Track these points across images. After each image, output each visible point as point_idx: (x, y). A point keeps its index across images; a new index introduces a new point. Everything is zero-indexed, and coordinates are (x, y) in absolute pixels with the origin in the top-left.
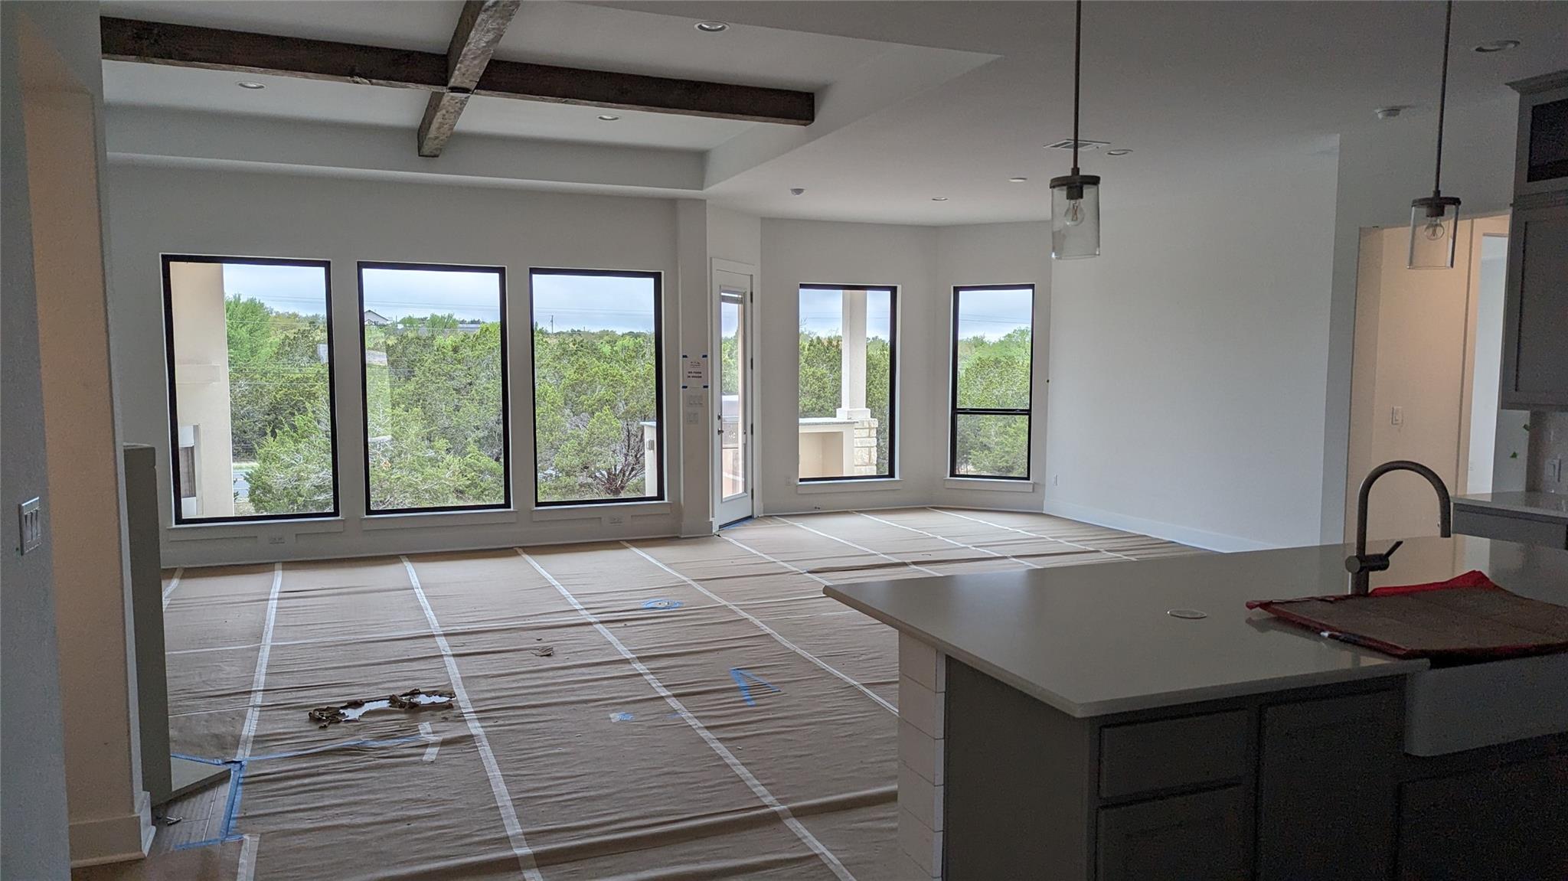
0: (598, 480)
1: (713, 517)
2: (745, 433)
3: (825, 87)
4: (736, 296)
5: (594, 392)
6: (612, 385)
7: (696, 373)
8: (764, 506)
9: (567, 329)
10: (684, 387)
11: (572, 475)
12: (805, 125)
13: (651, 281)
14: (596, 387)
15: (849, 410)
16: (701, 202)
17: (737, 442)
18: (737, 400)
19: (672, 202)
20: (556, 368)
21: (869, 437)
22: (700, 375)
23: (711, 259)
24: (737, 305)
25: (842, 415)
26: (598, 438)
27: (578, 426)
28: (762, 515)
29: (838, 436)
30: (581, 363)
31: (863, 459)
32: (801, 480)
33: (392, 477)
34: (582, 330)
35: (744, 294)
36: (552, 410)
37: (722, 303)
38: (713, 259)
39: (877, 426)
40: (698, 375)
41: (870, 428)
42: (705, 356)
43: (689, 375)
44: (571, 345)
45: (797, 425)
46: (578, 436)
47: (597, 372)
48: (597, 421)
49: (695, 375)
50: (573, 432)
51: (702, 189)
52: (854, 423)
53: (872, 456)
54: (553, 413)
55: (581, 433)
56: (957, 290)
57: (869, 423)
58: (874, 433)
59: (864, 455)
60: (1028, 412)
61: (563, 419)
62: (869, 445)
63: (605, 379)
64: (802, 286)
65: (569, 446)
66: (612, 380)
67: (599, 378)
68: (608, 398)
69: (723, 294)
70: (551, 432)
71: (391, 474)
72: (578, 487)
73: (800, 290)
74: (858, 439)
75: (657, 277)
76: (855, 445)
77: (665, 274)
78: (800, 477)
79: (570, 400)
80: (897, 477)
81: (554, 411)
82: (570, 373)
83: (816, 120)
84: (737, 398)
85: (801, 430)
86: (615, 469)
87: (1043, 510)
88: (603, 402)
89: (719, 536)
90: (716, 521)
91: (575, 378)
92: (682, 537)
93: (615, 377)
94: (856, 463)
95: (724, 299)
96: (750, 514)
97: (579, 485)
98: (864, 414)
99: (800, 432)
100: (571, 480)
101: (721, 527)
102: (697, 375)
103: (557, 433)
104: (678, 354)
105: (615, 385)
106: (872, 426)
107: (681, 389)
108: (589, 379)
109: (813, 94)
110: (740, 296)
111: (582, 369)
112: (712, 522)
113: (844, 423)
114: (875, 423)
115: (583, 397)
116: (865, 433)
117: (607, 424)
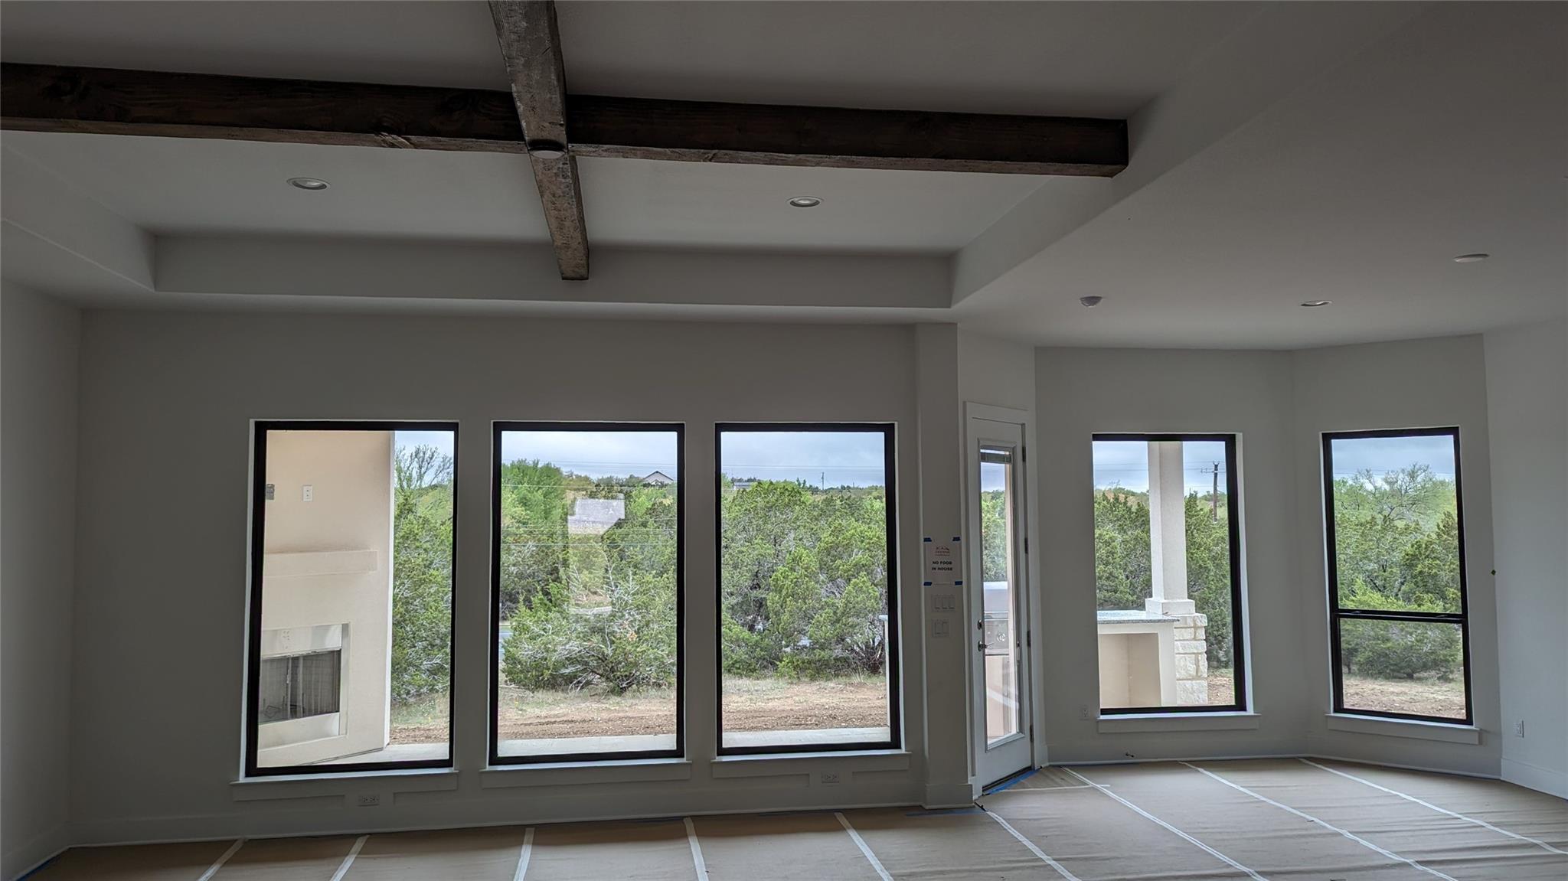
0: (854, 654)
1: (973, 775)
2: (1018, 645)
3: (1147, 105)
4: (1002, 453)
5: (850, 556)
6: (868, 549)
7: (945, 563)
8: (1049, 748)
9: (837, 485)
10: (926, 584)
11: (827, 648)
12: (1111, 175)
13: (880, 437)
14: (852, 551)
15: (1164, 601)
16: (949, 327)
17: (1008, 647)
18: (1006, 588)
19: (909, 329)
20: (812, 529)
21: (1195, 639)
22: (949, 566)
23: (964, 403)
24: (1003, 465)
25: (1154, 607)
26: (854, 607)
27: (834, 593)
28: (1048, 764)
29: (1150, 640)
30: (836, 525)
31: (1187, 671)
32: (1104, 712)
33: (638, 649)
34: (852, 486)
35: (1013, 450)
36: (805, 576)
37: (982, 463)
38: (968, 404)
39: (1207, 625)
40: (948, 566)
41: (1196, 627)
42: (957, 539)
43: (935, 566)
44: (838, 502)
45: (1094, 624)
46: (833, 604)
47: (853, 535)
48: (854, 589)
49: (942, 566)
50: (828, 600)
51: (949, 307)
52: (1174, 621)
53: (1201, 667)
54: (807, 579)
55: (836, 601)
56: (1327, 438)
57: (1194, 621)
58: (1202, 634)
59: (1188, 664)
60: (1462, 619)
61: (818, 586)
62: (1196, 651)
63: (862, 542)
64: (1097, 437)
65: (822, 616)
66: (869, 543)
67: (856, 541)
68: (864, 562)
69: (982, 451)
70: (804, 599)
71: (637, 647)
72: (833, 662)
73: (1094, 443)
74: (1178, 642)
75: (888, 430)
76: (1176, 651)
77: (898, 424)
78: (1101, 707)
79: (825, 565)
80: (1250, 711)
81: (808, 577)
82: (826, 536)
83: (1131, 163)
84: (1005, 586)
85: (1102, 630)
86: (874, 642)
87: (1500, 775)
88: (859, 567)
89: (982, 807)
90: (977, 782)
91: (830, 541)
92: (927, 807)
93: (871, 539)
94: (1178, 676)
95: (985, 458)
96: (1029, 764)
97: (834, 659)
98: (1185, 608)
99: (1099, 633)
100: (825, 654)
101: (985, 788)
102: (946, 566)
103: (811, 601)
104: (918, 536)
105: (872, 548)
106: (1199, 624)
107: (923, 587)
108: (845, 542)
109: (1124, 122)
110: (1008, 453)
111: (837, 531)
112: (971, 785)
113: (1159, 621)
114: (1203, 620)
115: (839, 562)
116: (1188, 634)
117: (864, 592)
